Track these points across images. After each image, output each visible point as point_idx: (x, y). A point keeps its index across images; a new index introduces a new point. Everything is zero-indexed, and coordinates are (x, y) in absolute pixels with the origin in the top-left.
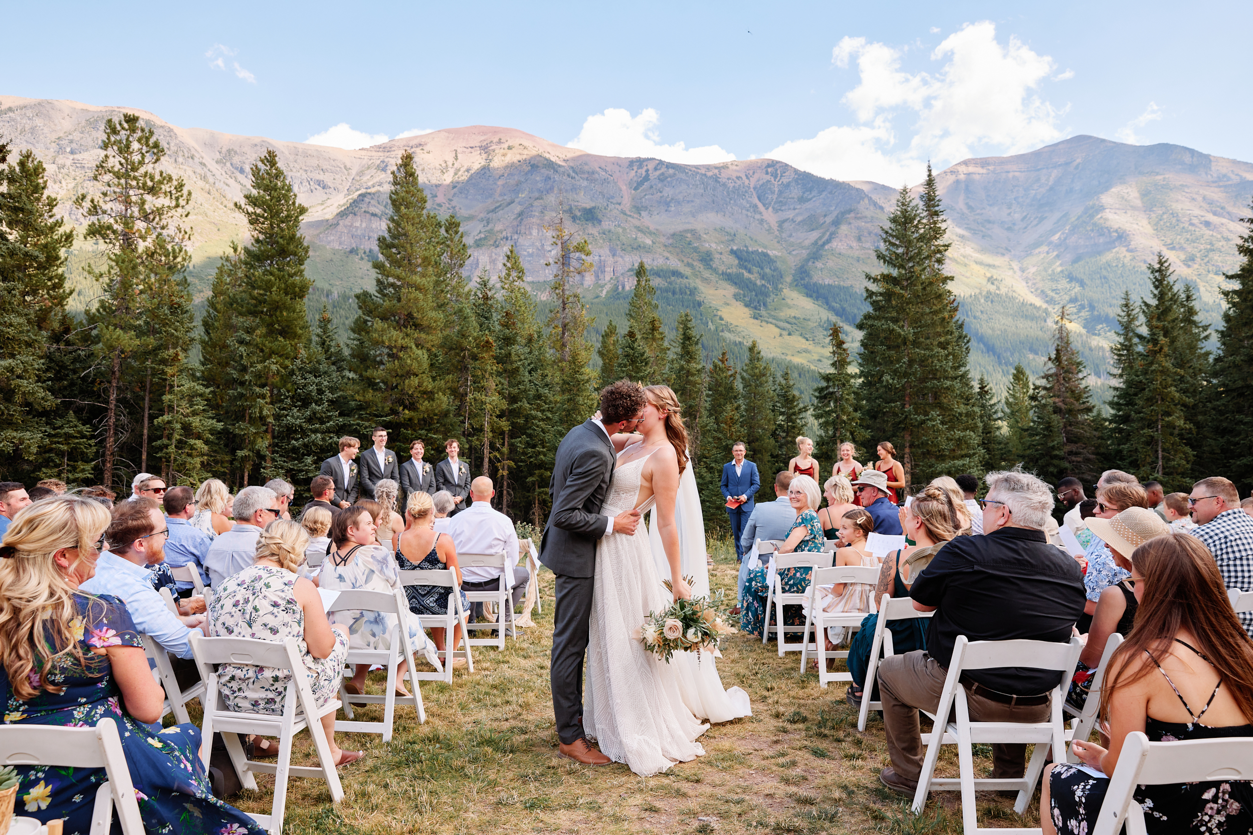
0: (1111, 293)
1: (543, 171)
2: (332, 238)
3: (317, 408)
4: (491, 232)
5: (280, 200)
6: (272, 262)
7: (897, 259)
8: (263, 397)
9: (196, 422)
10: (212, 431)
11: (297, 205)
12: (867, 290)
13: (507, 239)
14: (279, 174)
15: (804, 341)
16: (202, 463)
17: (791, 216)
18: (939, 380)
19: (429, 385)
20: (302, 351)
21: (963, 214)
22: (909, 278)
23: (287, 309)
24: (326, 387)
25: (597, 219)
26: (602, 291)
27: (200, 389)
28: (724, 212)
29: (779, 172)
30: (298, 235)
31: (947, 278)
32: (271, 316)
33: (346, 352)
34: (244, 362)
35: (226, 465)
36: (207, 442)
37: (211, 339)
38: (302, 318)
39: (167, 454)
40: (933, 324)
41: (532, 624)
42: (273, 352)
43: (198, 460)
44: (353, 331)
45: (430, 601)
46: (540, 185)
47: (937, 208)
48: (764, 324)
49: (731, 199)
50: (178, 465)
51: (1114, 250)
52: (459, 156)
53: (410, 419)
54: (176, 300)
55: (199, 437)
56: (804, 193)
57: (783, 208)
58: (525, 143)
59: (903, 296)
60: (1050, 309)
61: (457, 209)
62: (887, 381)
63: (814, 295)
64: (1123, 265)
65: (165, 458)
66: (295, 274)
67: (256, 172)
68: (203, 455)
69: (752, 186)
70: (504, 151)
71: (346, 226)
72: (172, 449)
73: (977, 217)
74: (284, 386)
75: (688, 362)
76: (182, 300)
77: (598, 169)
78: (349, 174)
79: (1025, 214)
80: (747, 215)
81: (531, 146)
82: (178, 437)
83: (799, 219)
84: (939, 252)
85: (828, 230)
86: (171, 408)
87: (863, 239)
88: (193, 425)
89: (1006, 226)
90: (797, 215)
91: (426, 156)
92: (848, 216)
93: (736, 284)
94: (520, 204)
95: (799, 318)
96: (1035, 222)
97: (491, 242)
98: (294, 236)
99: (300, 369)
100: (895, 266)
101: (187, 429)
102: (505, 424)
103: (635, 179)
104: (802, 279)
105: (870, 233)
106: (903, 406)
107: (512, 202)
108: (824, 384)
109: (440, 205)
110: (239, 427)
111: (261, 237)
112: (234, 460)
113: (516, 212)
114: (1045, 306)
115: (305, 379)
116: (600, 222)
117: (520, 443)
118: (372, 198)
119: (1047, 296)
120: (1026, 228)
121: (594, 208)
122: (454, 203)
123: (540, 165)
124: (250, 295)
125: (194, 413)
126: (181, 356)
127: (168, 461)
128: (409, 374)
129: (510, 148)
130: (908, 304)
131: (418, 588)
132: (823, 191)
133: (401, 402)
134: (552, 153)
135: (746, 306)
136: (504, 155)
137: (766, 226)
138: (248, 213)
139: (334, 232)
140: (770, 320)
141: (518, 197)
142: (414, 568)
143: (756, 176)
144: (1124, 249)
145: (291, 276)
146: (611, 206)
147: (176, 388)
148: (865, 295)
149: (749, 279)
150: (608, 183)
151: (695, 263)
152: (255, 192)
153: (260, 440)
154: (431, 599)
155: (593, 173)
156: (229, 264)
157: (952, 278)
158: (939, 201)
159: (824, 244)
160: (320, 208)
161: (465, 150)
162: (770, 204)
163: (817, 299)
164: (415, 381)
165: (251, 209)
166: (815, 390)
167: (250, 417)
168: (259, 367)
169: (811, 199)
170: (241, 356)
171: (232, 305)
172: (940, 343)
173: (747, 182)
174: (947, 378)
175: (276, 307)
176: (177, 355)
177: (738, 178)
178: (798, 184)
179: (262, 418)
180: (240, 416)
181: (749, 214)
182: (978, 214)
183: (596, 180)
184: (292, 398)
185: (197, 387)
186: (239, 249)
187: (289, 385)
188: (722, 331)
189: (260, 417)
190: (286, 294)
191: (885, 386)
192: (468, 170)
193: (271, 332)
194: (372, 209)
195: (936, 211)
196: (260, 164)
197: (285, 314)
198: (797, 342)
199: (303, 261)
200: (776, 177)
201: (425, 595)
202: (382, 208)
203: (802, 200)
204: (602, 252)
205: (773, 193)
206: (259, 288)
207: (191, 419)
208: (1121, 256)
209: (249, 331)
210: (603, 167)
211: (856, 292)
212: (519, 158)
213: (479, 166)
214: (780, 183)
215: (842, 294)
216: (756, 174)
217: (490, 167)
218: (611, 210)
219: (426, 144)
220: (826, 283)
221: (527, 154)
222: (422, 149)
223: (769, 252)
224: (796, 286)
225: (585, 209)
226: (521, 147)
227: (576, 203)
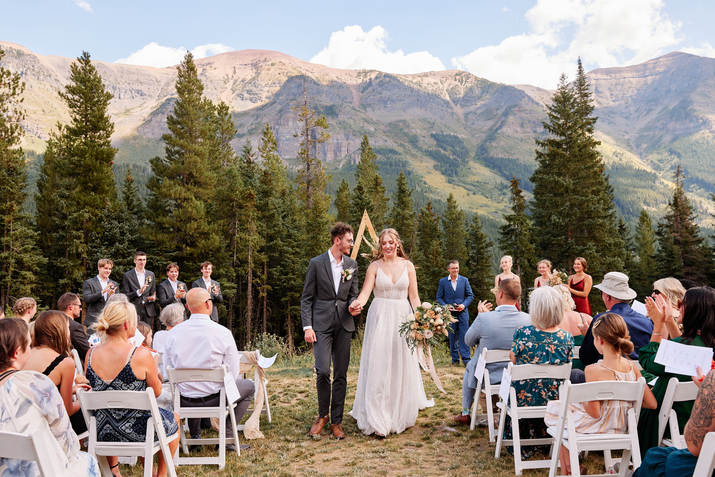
0: (699, 162)
1: (297, 80)
2: (147, 130)
3: (120, 246)
4: (259, 124)
5: (92, 89)
6: (86, 136)
7: (559, 128)
8: (79, 238)
9: (26, 258)
10: (39, 265)
11: (105, 92)
12: (537, 152)
14: (92, 69)
15: (484, 198)
16: (32, 289)
17: (473, 110)
18: (593, 218)
19: (205, 227)
20: (109, 203)
22: (569, 143)
23: (97, 171)
24: (127, 230)
25: (335, 113)
26: (339, 164)
27: (31, 232)
28: (426, 107)
29: (464, 79)
30: (106, 115)
31: (596, 143)
32: (85, 176)
33: (144, 204)
34: (64, 211)
35: (51, 290)
36: (35, 273)
37: (43, 196)
38: (109, 177)
39: (5, 282)
40: (588, 177)
41: (260, 435)
42: (86, 204)
43: (29, 287)
44: (148, 187)
45: (126, 427)
46: (294, 90)
47: (586, 91)
48: (456, 186)
49: (430, 98)
50: (13, 291)
51: (701, 132)
52: (237, 71)
53: (191, 254)
54: (12, 165)
55: (29, 269)
56: (482, 93)
57: (468, 104)
58: (284, 61)
59: (565, 156)
60: (657, 174)
61: (235, 108)
62: (555, 220)
63: (491, 165)
64: (707, 143)
65: (4, 285)
66: (104, 144)
67: (74, 68)
68: (32, 282)
69: (445, 89)
70: (269, 67)
71: (156, 122)
72: (8, 279)
73: (604, 109)
74: (95, 230)
75: (403, 209)
76: (17, 165)
77: (336, 78)
78: (159, 85)
79: (637, 107)
80: (442, 110)
81: (288, 63)
82: (13, 269)
83: (479, 112)
84: (590, 124)
85: (499, 120)
86: (8, 247)
87: (525, 125)
88: (24, 260)
89: (625, 116)
90: (477, 109)
91: (213, 71)
92: (513, 109)
93: (435, 158)
94: (280, 103)
95: (481, 182)
96: (645, 113)
98: (103, 115)
99: (107, 217)
100: (558, 133)
101: (20, 263)
102: (264, 258)
103: (362, 85)
104: (482, 154)
105: (529, 121)
106: (567, 239)
107: (275, 103)
108: (508, 223)
110: (60, 262)
111: (78, 117)
112: (57, 286)
113: (277, 109)
114: (653, 171)
115: (111, 224)
116: (337, 115)
117: (275, 271)
119: (655, 165)
120: (639, 117)
121: (333, 106)
122: (233, 104)
123: (294, 76)
124: (69, 160)
125: (26, 251)
126: (16, 207)
127: (6, 288)
128: (190, 219)
129: (272, 65)
130: (568, 161)
131: (112, 412)
133: (184, 241)
134: (303, 68)
135: (443, 174)
136: (269, 70)
137: (456, 117)
138: (68, 99)
139: (148, 126)
140: (460, 184)
141: (279, 99)
142: (106, 387)
143: (448, 82)
144: (708, 131)
145: (101, 146)
146: (345, 104)
147: (12, 232)
148: (536, 155)
149: (444, 155)
150: (343, 88)
151: (406, 144)
152: (73, 84)
153: (77, 271)
154: (127, 425)
155: (332, 81)
156: (55, 139)
157: (599, 143)
158: (587, 86)
159: (497, 130)
160: (139, 109)
161: (241, 66)
162: (458, 101)
163: (493, 168)
164: (194, 225)
165: (70, 96)
166: (500, 228)
167: (69, 254)
168: (75, 215)
169: (487, 98)
170: (63, 207)
171: (56, 168)
172: (593, 191)
173: (441, 86)
174: (599, 217)
175: (89, 169)
176: (12, 206)
177: (435, 83)
178: (478, 87)
179: (79, 255)
180: (61, 252)
183: (334, 86)
184: (101, 239)
185: (28, 231)
186: (63, 128)
187: (99, 228)
188: (426, 192)
189: (76, 253)
190: (97, 159)
191: (553, 224)
192: (243, 81)
193: (85, 189)
195: (586, 94)
196: (78, 64)
197: (95, 174)
198: (480, 199)
199: (109, 135)
200: (462, 83)
201: (120, 420)
203: (481, 99)
204: (339, 137)
205: (460, 94)
206: (76, 155)
207: (22, 255)
208: (706, 136)
209: (68, 188)
210: (339, 77)
211: (520, 163)
212: (279, 71)
213: (251, 78)
214: (465, 86)
215: (511, 165)
216: (447, 81)
217: (259, 78)
218: (345, 107)
219: (213, 63)
220: (500, 157)
221: (285, 69)
222: (211, 67)
223: (458, 135)
224: (478, 159)
225: (327, 107)
226: (281, 63)
227: (320, 103)
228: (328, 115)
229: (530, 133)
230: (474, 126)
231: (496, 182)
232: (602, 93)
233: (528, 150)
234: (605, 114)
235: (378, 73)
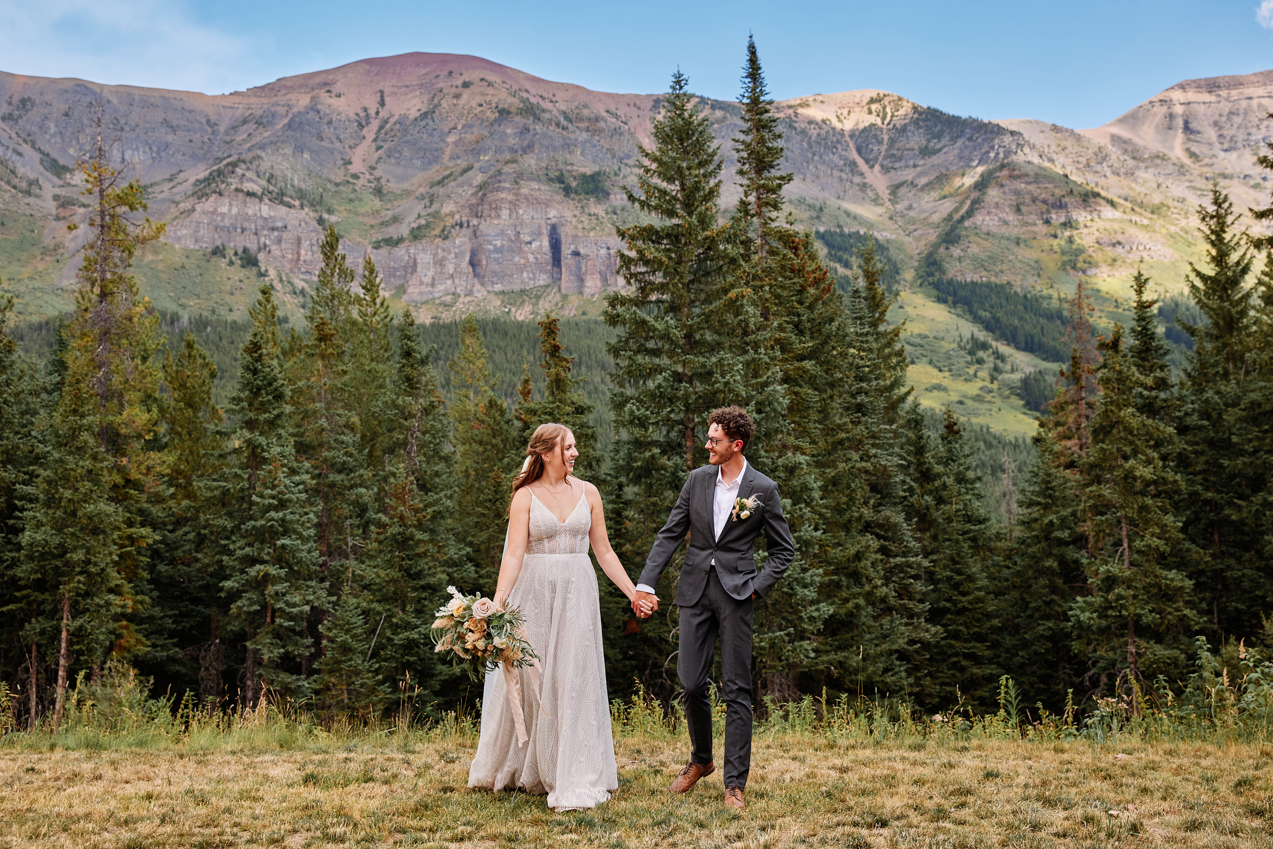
1: (518, 119)
2: (184, 232)
4: (436, 215)
13: (461, 226)
15: (935, 372)
17: (910, 178)
21: (1182, 166)
25: (603, 191)
28: (804, 174)
29: (888, 110)
46: (513, 141)
49: (814, 154)
52: (387, 99)
56: (929, 141)
57: (897, 165)
58: (491, 77)
61: (383, 181)
63: (950, 299)
69: (847, 133)
70: (457, 91)
71: (205, 213)
73: (1205, 169)
77: (604, 114)
78: (214, 133)
80: (841, 179)
81: (499, 80)
83: (923, 181)
85: (967, 198)
87: (1024, 209)
89: (1252, 182)
90: (920, 175)
91: (334, 101)
92: (998, 174)
94: (481, 170)
95: (926, 337)
97: (437, 232)
104: (930, 274)
105: (1034, 200)
107: (470, 168)
109: (356, 176)
113: (475, 183)
116: (607, 195)
118: (248, 169)
121: (598, 174)
122: (377, 173)
123: (513, 109)
129: (466, 85)
132: (958, 137)
134: (533, 91)
136: (457, 96)
137: (870, 194)
139: (187, 222)
141: (479, 161)
143: (852, 117)
146: (626, 170)
150: (621, 134)
155: (597, 119)
159: (963, 219)
160: (166, 186)
161: (396, 90)
162: (876, 159)
163: (955, 304)
169: (940, 150)
173: (839, 127)
177: (823, 120)
178: (920, 127)
181: (844, 176)
182: (1207, 165)
183: (601, 131)
192: (400, 122)
194: (249, 186)
198: (925, 373)
200: (882, 118)
202: (264, 183)
203: (926, 152)
205: (880, 142)
210: (613, 110)
211: (1016, 293)
212: (479, 99)
213: (418, 114)
214: (891, 126)
215: (993, 296)
216: (852, 114)
217: (435, 115)
218: (624, 177)
219: (335, 83)
220: (969, 280)
221: (493, 95)
222: (329, 91)
223: (876, 234)
224: (921, 285)
225: (584, 176)
226: (484, 83)
227: (569, 168)
228: (587, 193)
229: (1035, 224)
230: (912, 213)
231: (960, 336)
232: (1199, 133)
233: (1032, 264)
234: (1207, 178)
235: (697, 100)
